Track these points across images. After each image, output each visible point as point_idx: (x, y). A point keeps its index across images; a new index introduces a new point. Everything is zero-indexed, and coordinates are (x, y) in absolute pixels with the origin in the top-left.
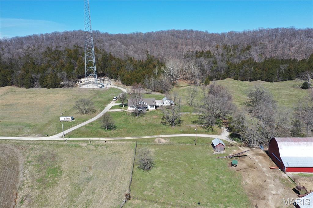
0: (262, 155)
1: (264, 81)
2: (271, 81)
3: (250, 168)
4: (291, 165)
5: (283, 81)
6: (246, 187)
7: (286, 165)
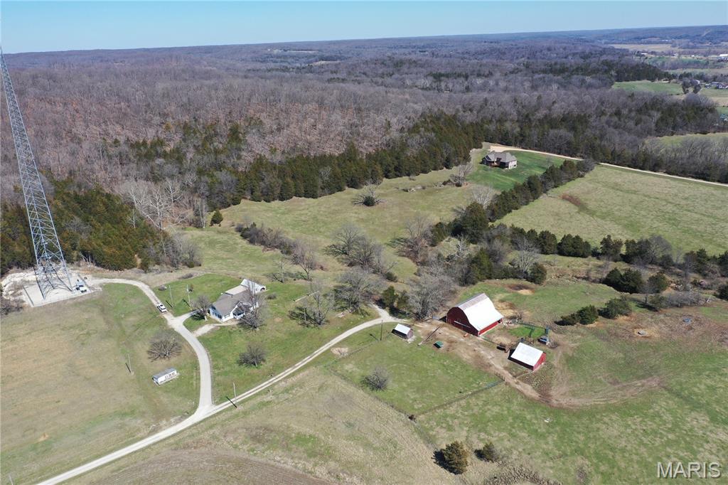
0: (443, 326)
1: (303, 198)
2: (314, 196)
3: (453, 344)
4: (482, 329)
5: (330, 194)
6: (470, 362)
7: (479, 330)
